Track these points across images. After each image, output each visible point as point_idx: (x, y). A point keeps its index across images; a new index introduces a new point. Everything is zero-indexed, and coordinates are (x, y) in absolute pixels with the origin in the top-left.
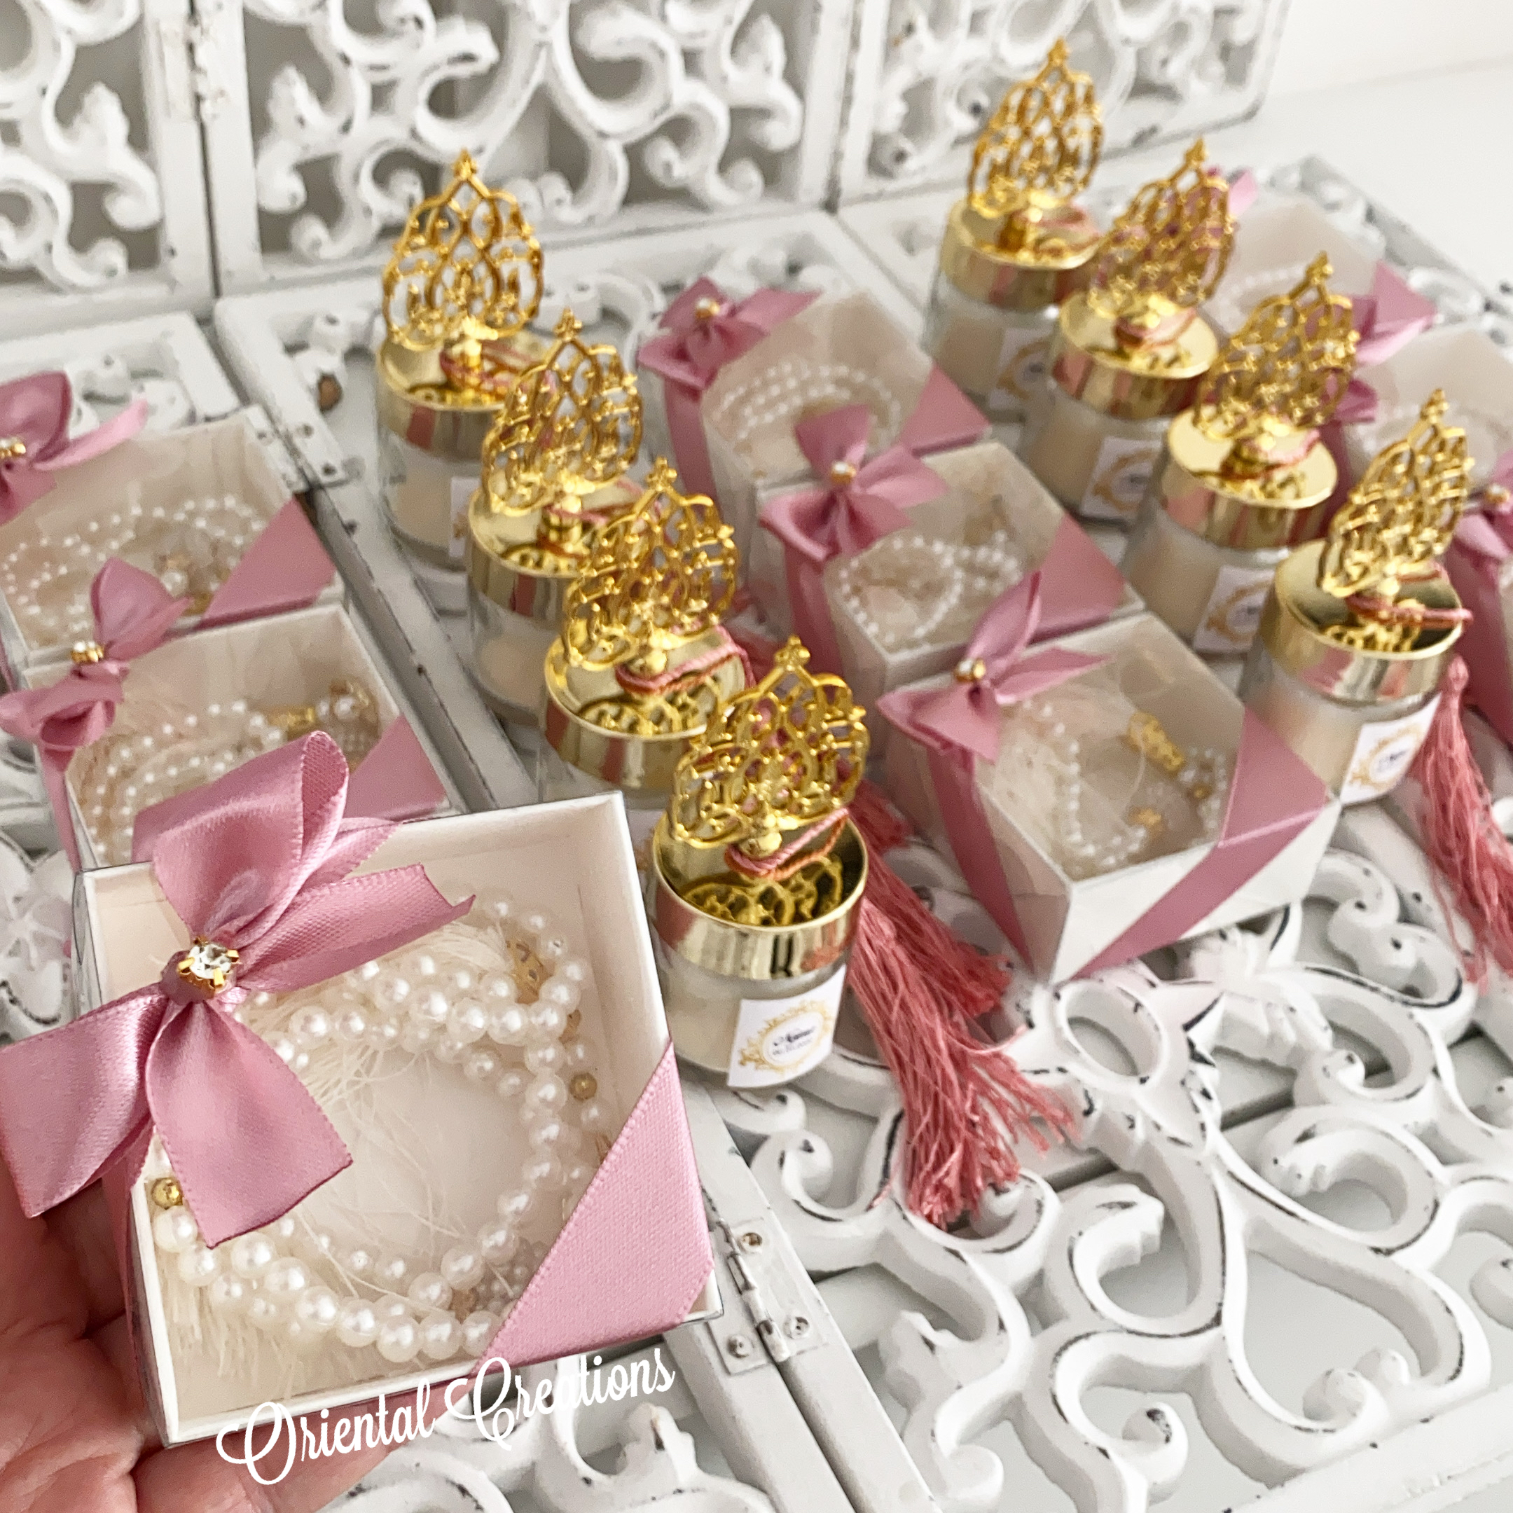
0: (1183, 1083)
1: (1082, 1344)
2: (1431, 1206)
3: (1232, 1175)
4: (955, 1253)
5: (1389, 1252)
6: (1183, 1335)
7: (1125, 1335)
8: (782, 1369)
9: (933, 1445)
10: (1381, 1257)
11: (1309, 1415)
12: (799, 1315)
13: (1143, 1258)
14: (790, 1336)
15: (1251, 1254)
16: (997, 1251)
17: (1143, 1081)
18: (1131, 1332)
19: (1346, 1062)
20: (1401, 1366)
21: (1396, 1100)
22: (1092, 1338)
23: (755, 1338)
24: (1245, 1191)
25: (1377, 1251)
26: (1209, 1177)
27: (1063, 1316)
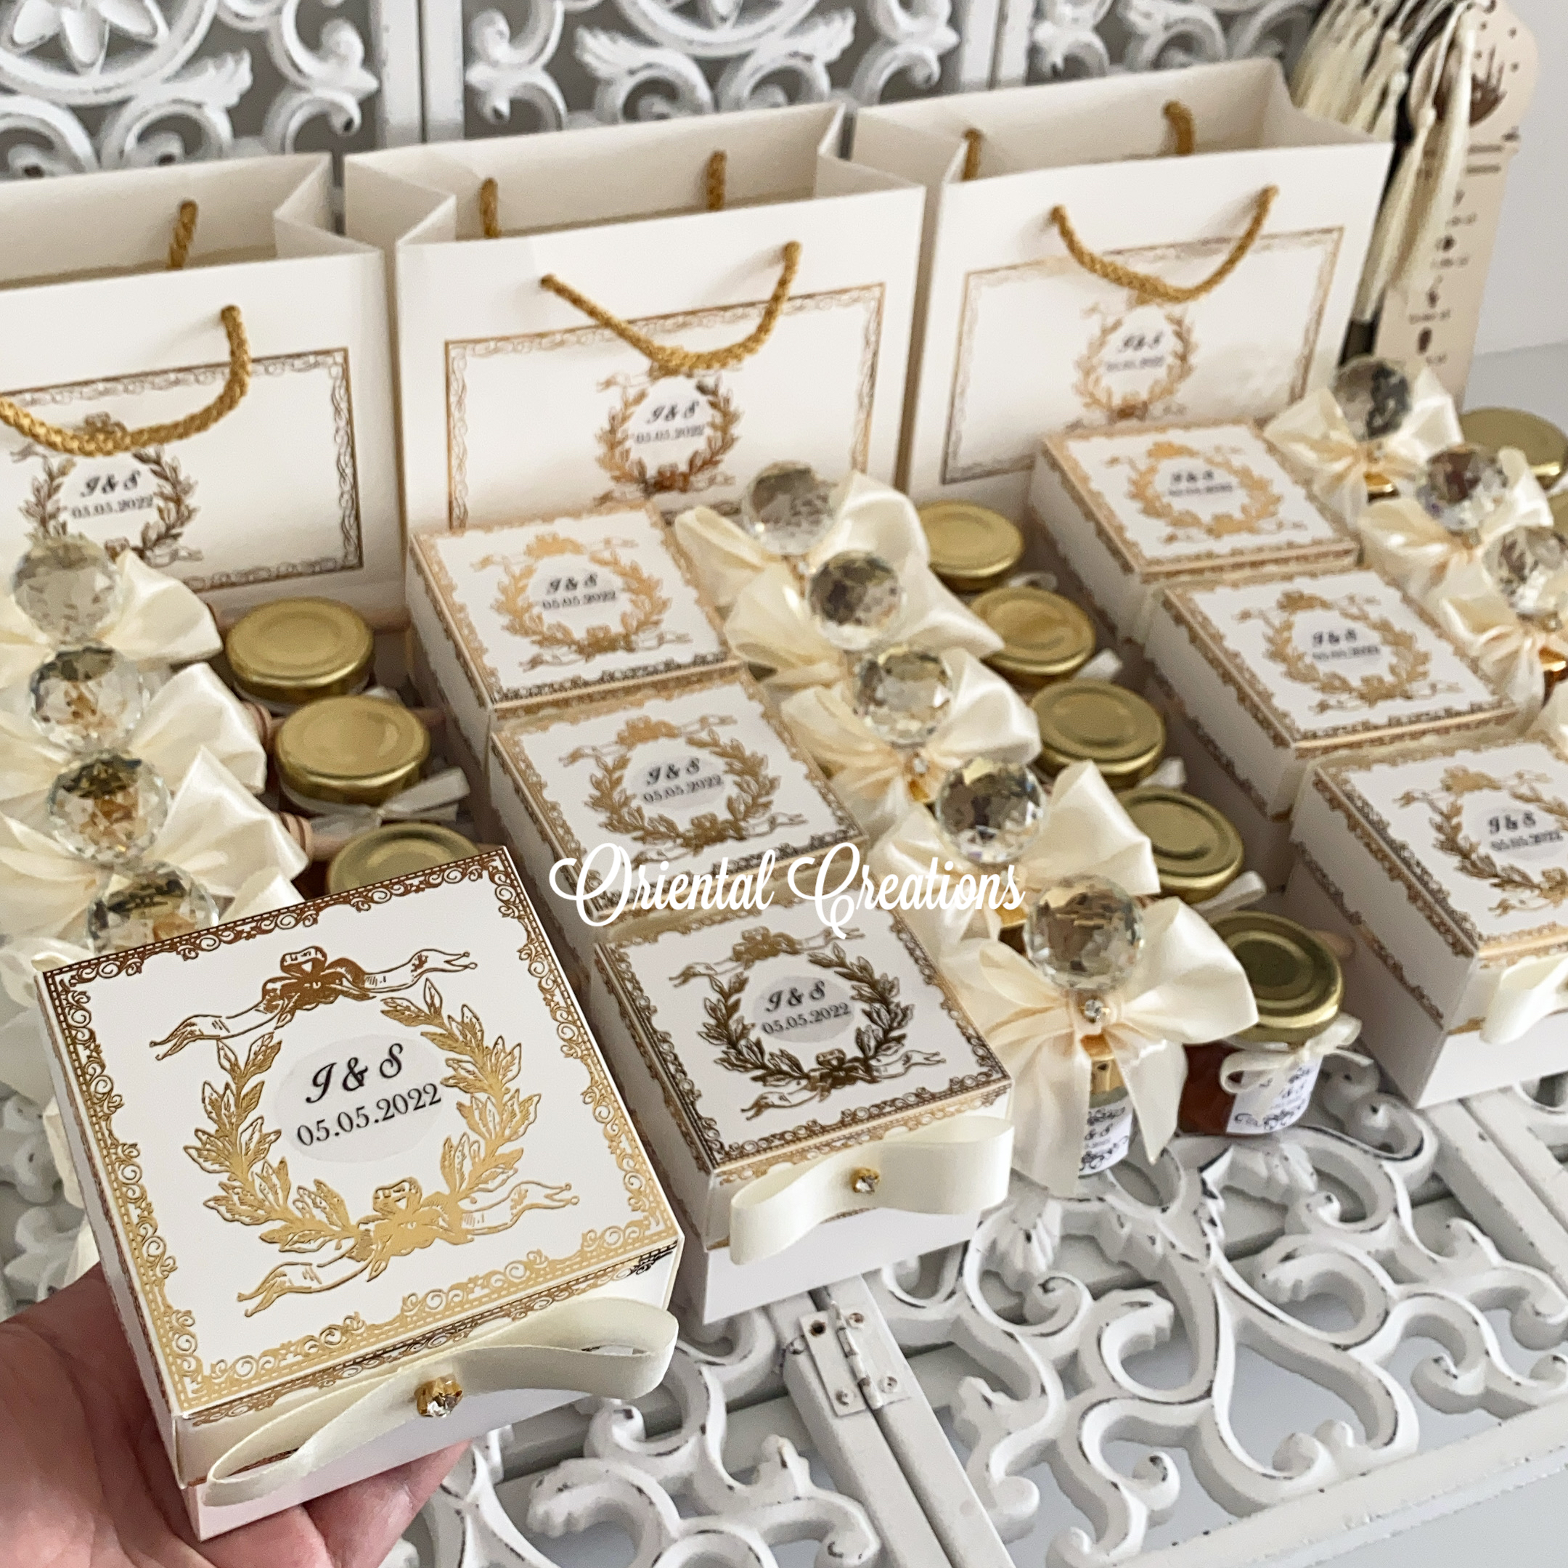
0: (1195, 1212)
1: (1104, 1407)
2: (1383, 1315)
3: (1228, 1285)
4: (1011, 1336)
5: (1346, 1348)
6: (1181, 1403)
7: (1137, 1401)
8: (877, 1414)
9: (986, 1474)
10: (1339, 1351)
11: (1276, 1468)
12: (890, 1374)
13: (1157, 1347)
14: (883, 1391)
15: (1240, 1346)
16: (1043, 1335)
17: (1164, 1210)
18: (1141, 1399)
19: (1324, 1201)
20: (1348, 1434)
21: (1362, 1232)
22: (1112, 1403)
23: (857, 1390)
24: (1236, 1298)
25: (1337, 1346)
26: (1210, 1285)
27: (1090, 1385)
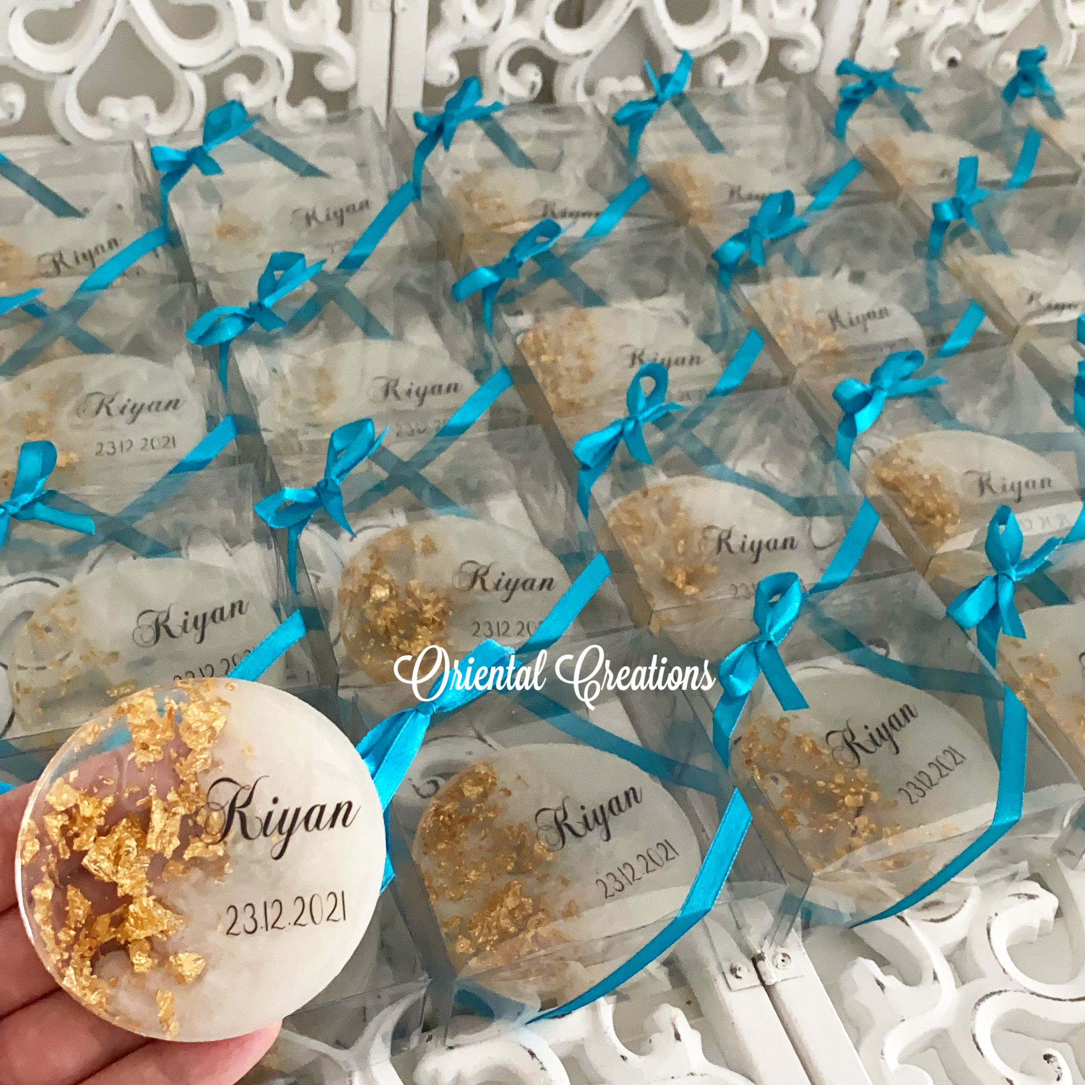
1: (996, 996)
4: (902, 919)
6: (1071, 1000)
7: (1029, 995)
8: (770, 990)
9: (882, 1062)
12: (784, 951)
13: (1039, 936)
14: (776, 966)
16: (932, 921)
18: (1033, 993)
22: (1003, 994)
23: (751, 965)
27: (981, 975)
